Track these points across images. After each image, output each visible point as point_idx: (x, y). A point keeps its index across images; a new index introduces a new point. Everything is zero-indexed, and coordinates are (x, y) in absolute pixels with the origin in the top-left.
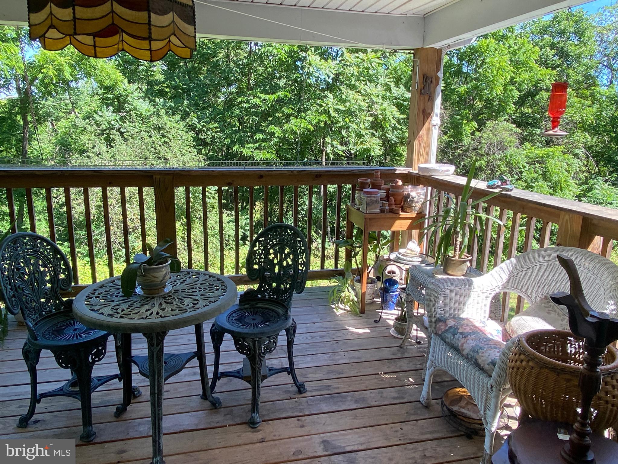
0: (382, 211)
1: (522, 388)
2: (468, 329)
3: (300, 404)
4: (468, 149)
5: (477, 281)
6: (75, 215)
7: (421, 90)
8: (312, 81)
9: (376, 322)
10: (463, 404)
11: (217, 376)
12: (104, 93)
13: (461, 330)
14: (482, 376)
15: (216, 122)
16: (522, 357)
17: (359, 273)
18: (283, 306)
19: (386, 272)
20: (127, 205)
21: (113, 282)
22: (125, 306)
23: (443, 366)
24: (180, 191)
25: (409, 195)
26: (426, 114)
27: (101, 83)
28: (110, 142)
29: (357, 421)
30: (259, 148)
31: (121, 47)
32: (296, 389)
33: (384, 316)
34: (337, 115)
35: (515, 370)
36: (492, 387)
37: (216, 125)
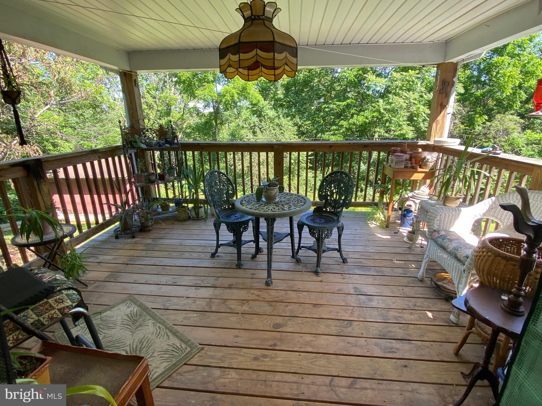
0: (406, 167)
1: (481, 267)
2: (454, 237)
3: (343, 268)
4: (479, 134)
5: (464, 210)
6: (237, 171)
7: (440, 91)
8: (370, 92)
9: (395, 233)
10: (445, 281)
11: (299, 248)
12: (252, 108)
13: (448, 237)
14: (458, 264)
15: (309, 120)
16: (484, 250)
17: (387, 205)
18: (337, 215)
19: (406, 205)
20: (261, 166)
21: (252, 195)
22: (257, 205)
23: (434, 258)
24: (286, 154)
25: (425, 158)
26: (443, 106)
27: (251, 102)
28: (254, 133)
29: (376, 281)
30: (334, 134)
31: (260, 74)
32: (342, 261)
33: (401, 230)
34: (385, 113)
35: (478, 257)
36: (464, 271)
37: (309, 122)
